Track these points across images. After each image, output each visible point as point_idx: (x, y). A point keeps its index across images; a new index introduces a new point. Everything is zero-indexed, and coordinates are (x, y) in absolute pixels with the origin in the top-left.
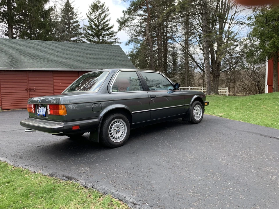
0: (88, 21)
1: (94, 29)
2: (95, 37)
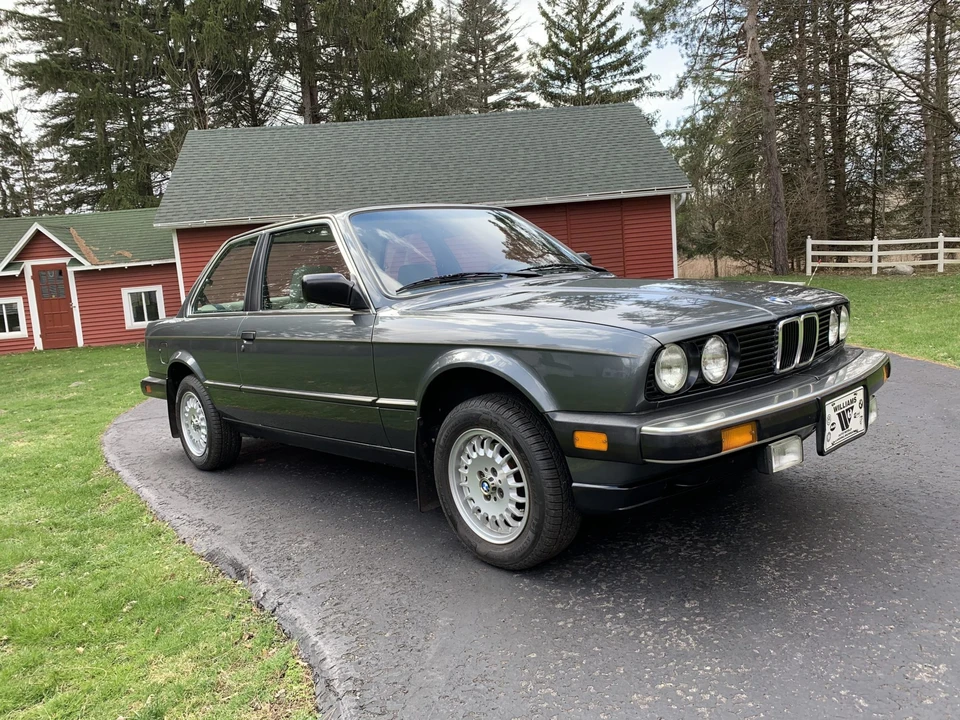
0: (544, 27)
1: (566, 54)
2: (569, 82)
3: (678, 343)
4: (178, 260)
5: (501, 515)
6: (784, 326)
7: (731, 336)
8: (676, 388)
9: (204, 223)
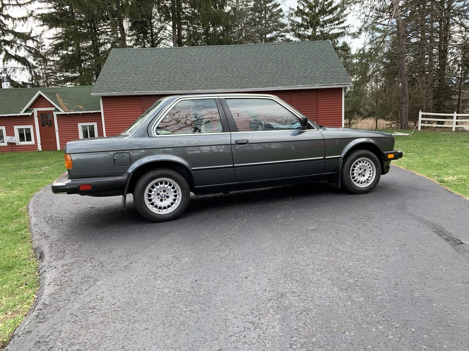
1: (307, 14)
2: (308, 28)
4: (102, 111)
9: (115, 94)
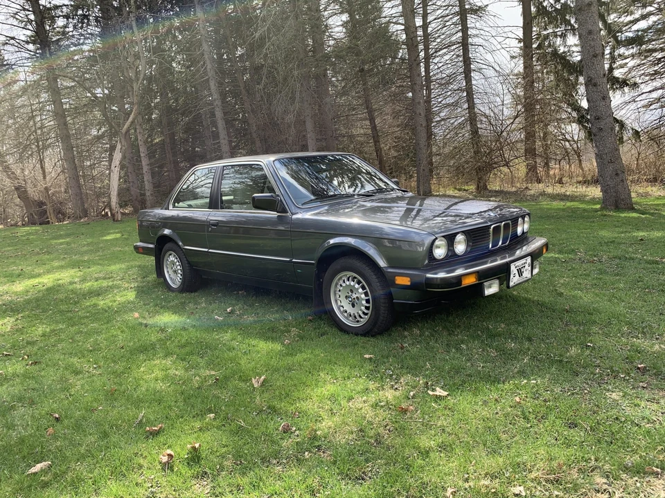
3: (443, 236)
5: (358, 313)
6: (494, 228)
7: (468, 233)
8: (442, 257)
